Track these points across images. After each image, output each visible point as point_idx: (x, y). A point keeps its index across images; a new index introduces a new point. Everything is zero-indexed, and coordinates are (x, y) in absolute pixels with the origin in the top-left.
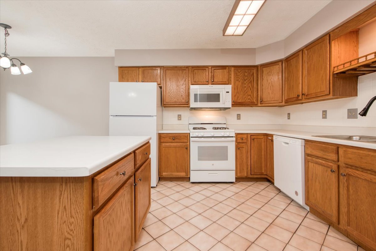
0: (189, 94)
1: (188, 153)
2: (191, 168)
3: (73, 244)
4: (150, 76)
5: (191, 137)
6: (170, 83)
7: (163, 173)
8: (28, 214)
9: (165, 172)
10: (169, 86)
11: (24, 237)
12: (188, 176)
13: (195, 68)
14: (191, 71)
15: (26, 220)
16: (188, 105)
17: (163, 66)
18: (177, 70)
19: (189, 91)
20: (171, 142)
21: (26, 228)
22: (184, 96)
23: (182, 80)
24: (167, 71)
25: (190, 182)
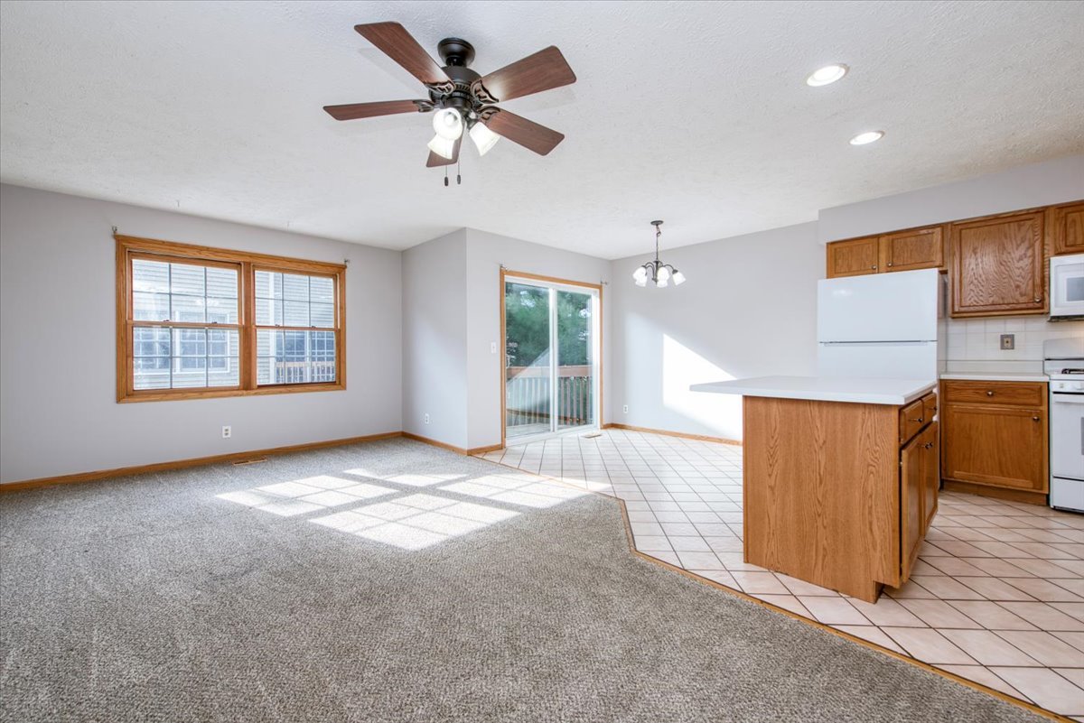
0: (1047, 279)
1: (1041, 433)
2: (1055, 470)
3: (878, 472)
4: (911, 251)
5: (1055, 393)
6: (976, 259)
7: (956, 472)
8: (826, 437)
9: (959, 470)
10: (973, 266)
11: (822, 457)
12: (1041, 489)
13: (1070, 210)
14: (1057, 219)
15: (825, 442)
16: (1043, 308)
17: (952, 223)
18: (1000, 224)
19: (1046, 273)
20: (981, 402)
21: (824, 449)
22: (1026, 286)
23: (1018, 246)
24: (963, 231)
25: (1052, 507)
